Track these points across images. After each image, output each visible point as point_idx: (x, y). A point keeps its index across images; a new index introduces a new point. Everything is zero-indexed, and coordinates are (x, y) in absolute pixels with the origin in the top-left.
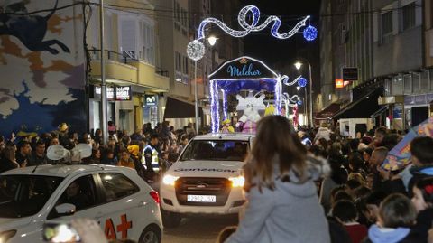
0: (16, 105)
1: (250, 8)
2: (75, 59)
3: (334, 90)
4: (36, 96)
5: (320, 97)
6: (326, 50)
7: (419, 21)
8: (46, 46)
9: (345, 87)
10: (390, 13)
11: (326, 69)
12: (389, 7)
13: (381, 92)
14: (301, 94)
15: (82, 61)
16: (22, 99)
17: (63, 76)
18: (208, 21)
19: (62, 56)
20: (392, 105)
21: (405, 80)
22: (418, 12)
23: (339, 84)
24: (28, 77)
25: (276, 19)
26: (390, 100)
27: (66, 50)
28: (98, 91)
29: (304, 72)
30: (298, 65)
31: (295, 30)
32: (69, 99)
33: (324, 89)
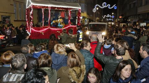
1: (105, 3)
3: (119, 18)
5: (116, 20)
6: (118, 11)
7: (136, 6)
9: (121, 18)
11: (118, 15)
12: (131, 3)
14: (113, 19)
18: (97, 5)
20: (130, 21)
21: (133, 17)
22: (136, 4)
23: (120, 17)
25: (109, 5)
26: (129, 20)
28: (77, 17)
29: (114, 15)
30: (113, 14)
31: (113, 7)
33: (117, 18)
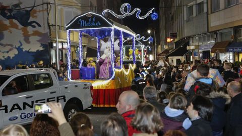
0: (16, 52)
1: (126, 4)
2: (43, 30)
3: (166, 43)
4: (26, 48)
5: (160, 46)
6: (162, 24)
7: (205, 10)
8: (30, 24)
9: (171, 42)
10: (192, 7)
11: (163, 33)
12: (192, 4)
13: (188, 44)
15: (47, 31)
16: (19, 49)
17: (38, 38)
18: (106, 11)
19: (37, 28)
20: (193, 50)
21: (200, 38)
22: (205, 6)
23: (169, 40)
24: (22, 39)
25: (138, 9)
26: (192, 47)
27: (39, 26)
28: (54, 45)
29: (152, 33)
30: (149, 32)
31: (147, 15)
32: (41, 49)
33: (161, 43)
